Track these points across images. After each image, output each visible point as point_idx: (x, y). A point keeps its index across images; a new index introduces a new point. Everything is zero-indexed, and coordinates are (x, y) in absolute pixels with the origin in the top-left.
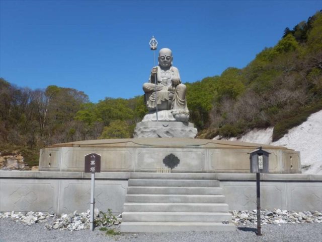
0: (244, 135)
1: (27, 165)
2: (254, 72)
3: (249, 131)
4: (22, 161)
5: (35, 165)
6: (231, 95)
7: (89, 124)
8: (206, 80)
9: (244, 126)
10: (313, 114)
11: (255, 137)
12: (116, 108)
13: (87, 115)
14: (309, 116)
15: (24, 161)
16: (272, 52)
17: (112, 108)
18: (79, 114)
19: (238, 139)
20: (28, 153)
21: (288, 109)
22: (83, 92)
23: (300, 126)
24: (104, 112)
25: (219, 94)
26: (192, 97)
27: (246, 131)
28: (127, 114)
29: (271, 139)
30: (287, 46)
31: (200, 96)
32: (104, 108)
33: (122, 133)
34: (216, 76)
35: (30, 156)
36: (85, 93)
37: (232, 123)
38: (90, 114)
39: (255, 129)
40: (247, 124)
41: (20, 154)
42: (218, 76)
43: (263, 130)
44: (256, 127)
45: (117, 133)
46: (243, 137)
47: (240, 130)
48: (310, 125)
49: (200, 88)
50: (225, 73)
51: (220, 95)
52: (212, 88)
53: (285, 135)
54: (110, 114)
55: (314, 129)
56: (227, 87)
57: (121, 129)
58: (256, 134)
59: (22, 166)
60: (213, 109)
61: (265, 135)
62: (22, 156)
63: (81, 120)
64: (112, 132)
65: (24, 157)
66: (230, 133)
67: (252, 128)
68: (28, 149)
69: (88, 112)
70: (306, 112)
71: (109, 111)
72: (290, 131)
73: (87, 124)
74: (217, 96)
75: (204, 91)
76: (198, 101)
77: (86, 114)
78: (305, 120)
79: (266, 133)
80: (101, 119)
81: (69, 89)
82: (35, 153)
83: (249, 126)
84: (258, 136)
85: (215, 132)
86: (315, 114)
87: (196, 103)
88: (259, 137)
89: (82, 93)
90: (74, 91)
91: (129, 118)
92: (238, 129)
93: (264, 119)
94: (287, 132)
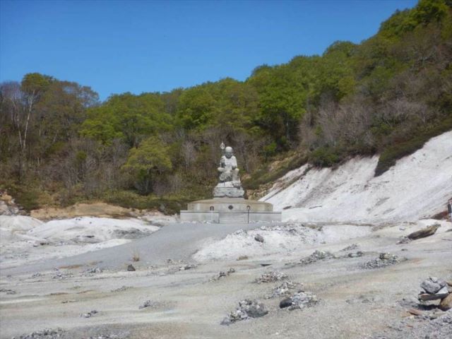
0: (341, 164)
1: (22, 208)
2: (373, 57)
3: (349, 160)
4: (12, 202)
5: (34, 209)
6: (334, 94)
7: (103, 143)
8: (298, 62)
9: (343, 151)
10: (433, 139)
11: (356, 169)
12: (145, 114)
13: (101, 128)
14: (427, 140)
15: (15, 202)
16: (406, 20)
17: (138, 115)
18: (87, 126)
19: (333, 170)
20: (17, 190)
21: (404, 129)
22: (90, 88)
23: (412, 155)
24: (126, 120)
25: (316, 91)
26: (270, 98)
27: (345, 159)
28: (163, 123)
29: (374, 173)
30: (430, 11)
31: (284, 96)
32: (126, 115)
33: (159, 158)
34: (314, 56)
35: (20, 194)
36: (92, 89)
37: (327, 146)
38: (105, 126)
39: (358, 156)
40: (348, 148)
41: (5, 192)
42: (318, 56)
43: (368, 159)
44: (358, 153)
45: (152, 158)
46: (340, 167)
47: (336, 157)
48: (424, 155)
49: (285, 81)
50: (330, 50)
51: (318, 93)
52: (306, 78)
53: (391, 168)
54: (135, 125)
55: (426, 161)
56: (329, 81)
57: (159, 152)
58: (357, 164)
59: (14, 209)
60: (305, 117)
61: (369, 166)
62: (9, 194)
63: (91, 136)
64: (143, 157)
65: (12, 196)
66: (322, 162)
67: (353, 154)
68: (16, 183)
69: (100, 123)
70: (425, 135)
71: (135, 119)
72: (398, 162)
73: (100, 142)
74: (312, 93)
75: (291, 87)
76: (281, 104)
77: (99, 126)
78: (420, 147)
79: (371, 163)
80: (121, 133)
81: (67, 84)
82: (26, 190)
83: (350, 151)
84: (360, 166)
85: (304, 157)
86: (435, 138)
87: (276, 107)
88: (362, 169)
89: (87, 89)
90: (75, 85)
91: (167, 130)
92: (333, 156)
93: (370, 143)
94: (393, 164)
